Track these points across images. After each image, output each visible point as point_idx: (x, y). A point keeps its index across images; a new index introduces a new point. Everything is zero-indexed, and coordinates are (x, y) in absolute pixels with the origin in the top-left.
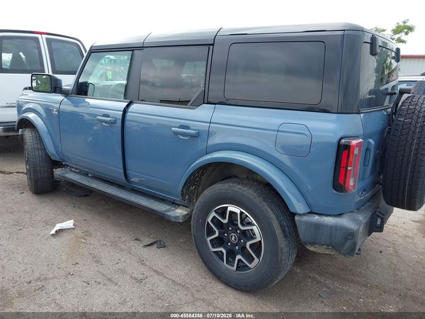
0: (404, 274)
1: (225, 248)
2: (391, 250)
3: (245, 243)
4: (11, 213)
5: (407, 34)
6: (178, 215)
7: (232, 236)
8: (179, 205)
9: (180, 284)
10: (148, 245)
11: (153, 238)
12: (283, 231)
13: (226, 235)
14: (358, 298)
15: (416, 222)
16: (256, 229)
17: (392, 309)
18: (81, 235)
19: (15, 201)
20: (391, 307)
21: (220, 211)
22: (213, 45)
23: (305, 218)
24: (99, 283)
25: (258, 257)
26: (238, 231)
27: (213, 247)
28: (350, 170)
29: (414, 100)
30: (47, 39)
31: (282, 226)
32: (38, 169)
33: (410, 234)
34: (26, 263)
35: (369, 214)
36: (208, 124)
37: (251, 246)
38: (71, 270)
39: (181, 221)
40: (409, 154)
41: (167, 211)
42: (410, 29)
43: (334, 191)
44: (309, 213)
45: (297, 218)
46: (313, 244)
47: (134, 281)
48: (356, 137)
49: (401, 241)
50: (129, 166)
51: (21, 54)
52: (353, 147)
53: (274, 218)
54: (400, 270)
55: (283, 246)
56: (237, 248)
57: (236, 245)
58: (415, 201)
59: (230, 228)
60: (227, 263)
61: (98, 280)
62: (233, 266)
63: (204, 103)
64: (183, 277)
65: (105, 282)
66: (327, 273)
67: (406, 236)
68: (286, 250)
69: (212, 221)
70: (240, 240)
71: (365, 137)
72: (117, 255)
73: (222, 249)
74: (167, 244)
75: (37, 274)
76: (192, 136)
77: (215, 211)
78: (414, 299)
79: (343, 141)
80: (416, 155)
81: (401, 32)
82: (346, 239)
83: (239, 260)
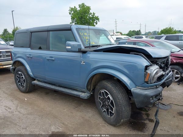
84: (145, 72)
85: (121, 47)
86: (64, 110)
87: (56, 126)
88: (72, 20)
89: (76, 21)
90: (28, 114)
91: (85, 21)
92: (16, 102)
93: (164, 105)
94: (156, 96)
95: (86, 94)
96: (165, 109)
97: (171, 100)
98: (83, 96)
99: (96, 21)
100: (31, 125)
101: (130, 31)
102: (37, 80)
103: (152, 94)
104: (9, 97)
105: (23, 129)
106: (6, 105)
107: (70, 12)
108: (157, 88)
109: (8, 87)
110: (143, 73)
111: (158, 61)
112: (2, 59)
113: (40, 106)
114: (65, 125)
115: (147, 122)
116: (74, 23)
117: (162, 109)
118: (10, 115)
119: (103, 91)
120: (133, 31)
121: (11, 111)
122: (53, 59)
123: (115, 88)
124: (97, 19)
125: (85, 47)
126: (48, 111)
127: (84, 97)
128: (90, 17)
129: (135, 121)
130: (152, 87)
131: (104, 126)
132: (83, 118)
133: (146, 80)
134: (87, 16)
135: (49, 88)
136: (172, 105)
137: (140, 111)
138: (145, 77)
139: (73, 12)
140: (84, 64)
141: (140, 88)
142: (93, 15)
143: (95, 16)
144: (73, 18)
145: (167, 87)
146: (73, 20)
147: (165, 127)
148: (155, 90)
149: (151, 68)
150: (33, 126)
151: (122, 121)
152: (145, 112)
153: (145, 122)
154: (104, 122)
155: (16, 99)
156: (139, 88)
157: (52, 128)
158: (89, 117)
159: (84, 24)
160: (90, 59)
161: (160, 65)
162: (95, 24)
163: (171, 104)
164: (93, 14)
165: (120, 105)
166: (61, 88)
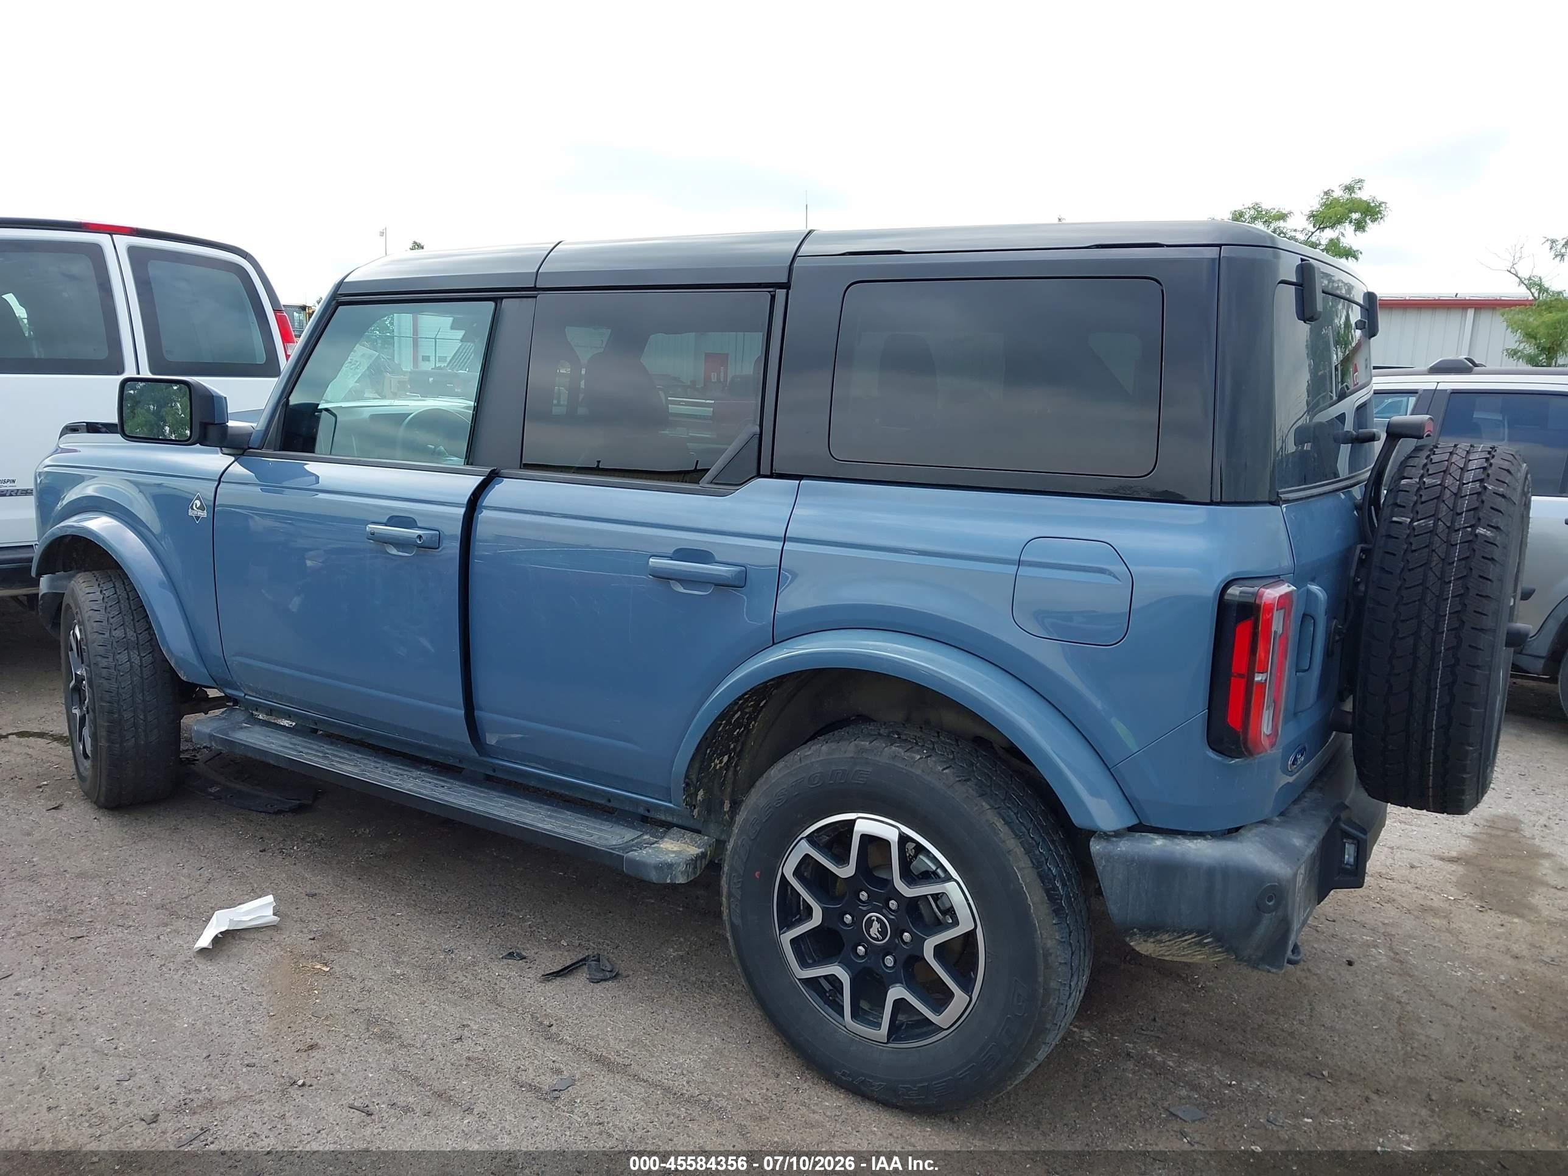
0: (1435, 1031)
1: (847, 965)
2: (1382, 955)
3: (919, 942)
4: (32, 879)
5: (1360, 226)
6: (670, 858)
7: (870, 922)
8: (668, 826)
9: (691, 1100)
10: (557, 974)
11: (570, 947)
12: (1047, 891)
13: (848, 918)
14: (1296, 1115)
15: (1452, 860)
16: (955, 892)
17: (1409, 1144)
18: (308, 947)
19: (37, 835)
20: (1406, 1137)
21: (826, 838)
22: (786, 286)
23: (1124, 846)
24: (407, 1109)
25: (967, 987)
26: (893, 904)
27: (804, 964)
28: (1262, 685)
29: (1435, 458)
30: (132, 251)
31: (1043, 877)
32: (127, 715)
33: (1437, 902)
34: (127, 1055)
35: (1320, 829)
36: (778, 545)
37: (940, 951)
38: (297, 1071)
39: (681, 880)
40: (1436, 631)
41: (628, 847)
42: (1370, 212)
43: (1211, 754)
44: (1132, 829)
45: (1096, 847)
46: (1151, 930)
47: (530, 1096)
48: (1276, 579)
49: (1409, 924)
50: (483, 695)
51: (10, 298)
52: (1269, 608)
53: (1020, 851)
54: (1419, 1020)
55: (1050, 943)
56: (889, 961)
57: (886, 951)
58: (1463, 781)
59: (864, 896)
60: (854, 1016)
61: (401, 1100)
62: (878, 1025)
63: (759, 475)
64: (697, 1076)
65: (428, 1103)
66: (1184, 1038)
67: (1425, 909)
68: (1060, 956)
69: (797, 873)
70: (898, 932)
71: (1299, 577)
72: (451, 1010)
73: (836, 970)
74: (621, 966)
75: (174, 1090)
76: (720, 585)
77: (810, 839)
78: (1476, 1110)
79: (1234, 591)
80: (1456, 631)
81: (1339, 221)
82: (1259, 909)
83: (899, 1004)
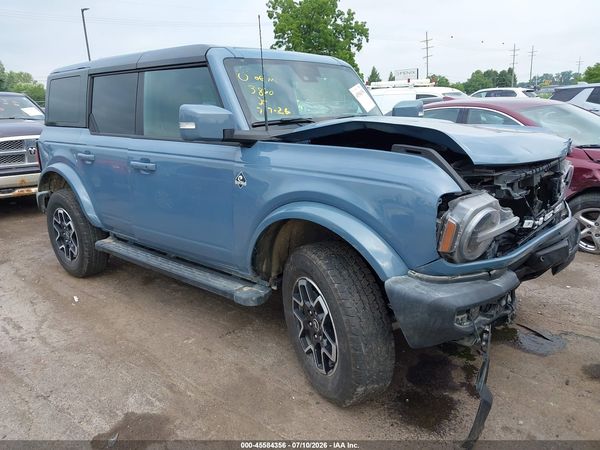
84: (439, 217)
85: (368, 127)
86: (188, 339)
87: (143, 396)
88: (276, 37)
89: (289, 42)
90: (68, 349)
91: (321, 40)
92: (43, 307)
93: (541, 336)
94: (485, 307)
95: (255, 288)
96: (541, 351)
97: (571, 318)
98: (244, 296)
99: (359, 40)
100: (65, 385)
101: (478, 72)
102: (115, 236)
103: (461, 302)
104: (27, 290)
105: (38, 397)
106: (10, 315)
107: (271, 9)
108: (491, 277)
109: (35, 255)
110: (432, 220)
111: (497, 177)
112: (27, 164)
113: (112, 323)
114: (174, 392)
115: (462, 396)
116: (284, 47)
117: (528, 352)
118: (12, 348)
119: (304, 283)
120: (488, 74)
121: (19, 335)
122: (150, 165)
123: (337, 273)
124: (362, 31)
125: (254, 126)
126: (133, 342)
127: (246, 300)
128: (336, 26)
129: (419, 390)
130: (470, 275)
131: (305, 403)
132: (241, 370)
133: (444, 248)
134: (326, 23)
135: (144, 263)
136: (569, 338)
137: (446, 355)
138: (439, 237)
139: (279, 11)
140: (245, 184)
141: (420, 275)
142: (347, 20)
143: (353, 22)
144: (279, 31)
145: (554, 273)
146: (279, 37)
147: (522, 419)
148: (481, 286)
149: (461, 204)
150: (73, 390)
151: (360, 390)
152: (465, 359)
153: (455, 396)
154: (308, 389)
155: (47, 298)
156: (417, 277)
157: (131, 400)
158: (264, 369)
159: (317, 50)
160: (273, 169)
161: (508, 191)
162: (353, 49)
163: (566, 334)
164: (346, 16)
165: (349, 336)
166: (182, 266)
